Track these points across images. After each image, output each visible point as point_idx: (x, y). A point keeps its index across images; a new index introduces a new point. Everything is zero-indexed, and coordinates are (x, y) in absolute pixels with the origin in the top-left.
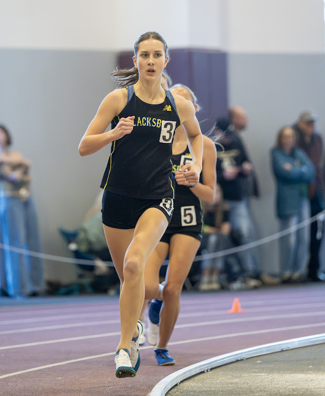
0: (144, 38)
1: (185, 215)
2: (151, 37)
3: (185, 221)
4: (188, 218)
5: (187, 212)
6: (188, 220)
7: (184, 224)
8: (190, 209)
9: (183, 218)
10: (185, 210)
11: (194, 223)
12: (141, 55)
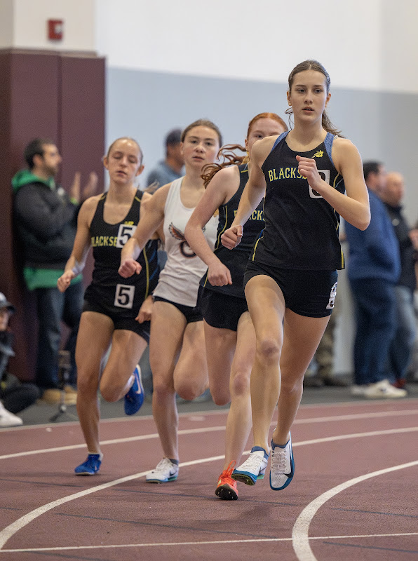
0: (301, 68)
1: (120, 295)
2: (310, 68)
3: (120, 301)
4: (123, 299)
5: (124, 292)
6: (123, 301)
7: (117, 304)
8: (128, 289)
9: (117, 297)
10: (122, 289)
11: (129, 306)
12: (297, 90)
